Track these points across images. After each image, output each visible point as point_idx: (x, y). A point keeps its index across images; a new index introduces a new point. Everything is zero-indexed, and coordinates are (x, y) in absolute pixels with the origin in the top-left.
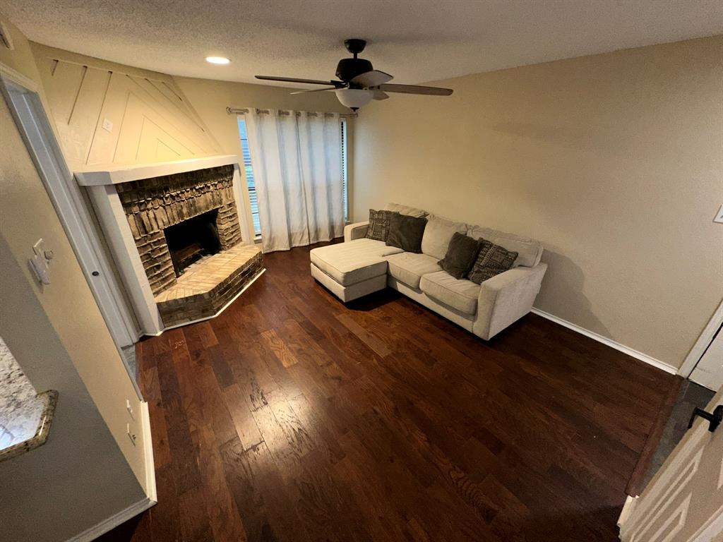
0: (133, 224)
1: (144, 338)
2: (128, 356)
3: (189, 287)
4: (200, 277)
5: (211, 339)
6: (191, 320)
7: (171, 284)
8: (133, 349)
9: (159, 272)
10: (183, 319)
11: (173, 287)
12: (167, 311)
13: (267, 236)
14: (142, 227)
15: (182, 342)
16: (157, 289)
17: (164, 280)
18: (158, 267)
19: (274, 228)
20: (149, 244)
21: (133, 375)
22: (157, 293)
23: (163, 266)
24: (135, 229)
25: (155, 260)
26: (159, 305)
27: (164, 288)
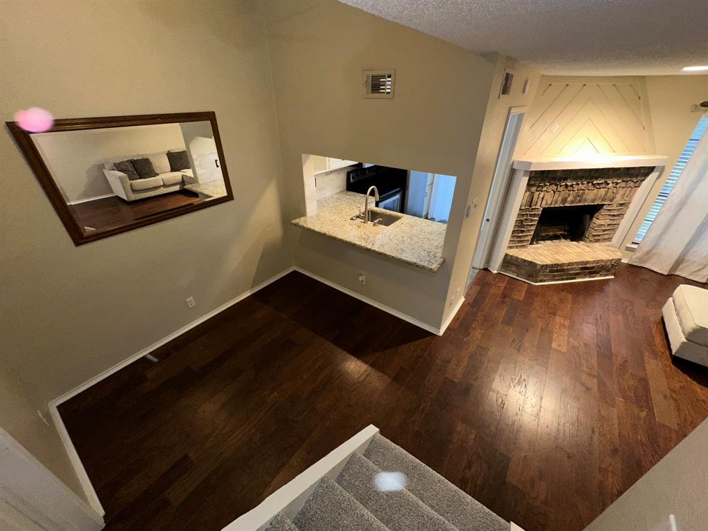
0: (526, 198)
1: (486, 269)
2: (473, 272)
3: (533, 255)
4: (546, 252)
5: (520, 295)
6: (518, 276)
7: (523, 246)
8: (477, 271)
9: (520, 235)
10: (513, 272)
11: (522, 249)
12: (508, 262)
13: (645, 249)
14: (530, 202)
15: (502, 285)
16: (512, 245)
17: (520, 242)
18: (522, 231)
19: (663, 244)
20: (527, 214)
21: (469, 283)
22: (511, 247)
23: (526, 232)
24: (525, 202)
25: (523, 226)
26: (506, 255)
27: (517, 246)
